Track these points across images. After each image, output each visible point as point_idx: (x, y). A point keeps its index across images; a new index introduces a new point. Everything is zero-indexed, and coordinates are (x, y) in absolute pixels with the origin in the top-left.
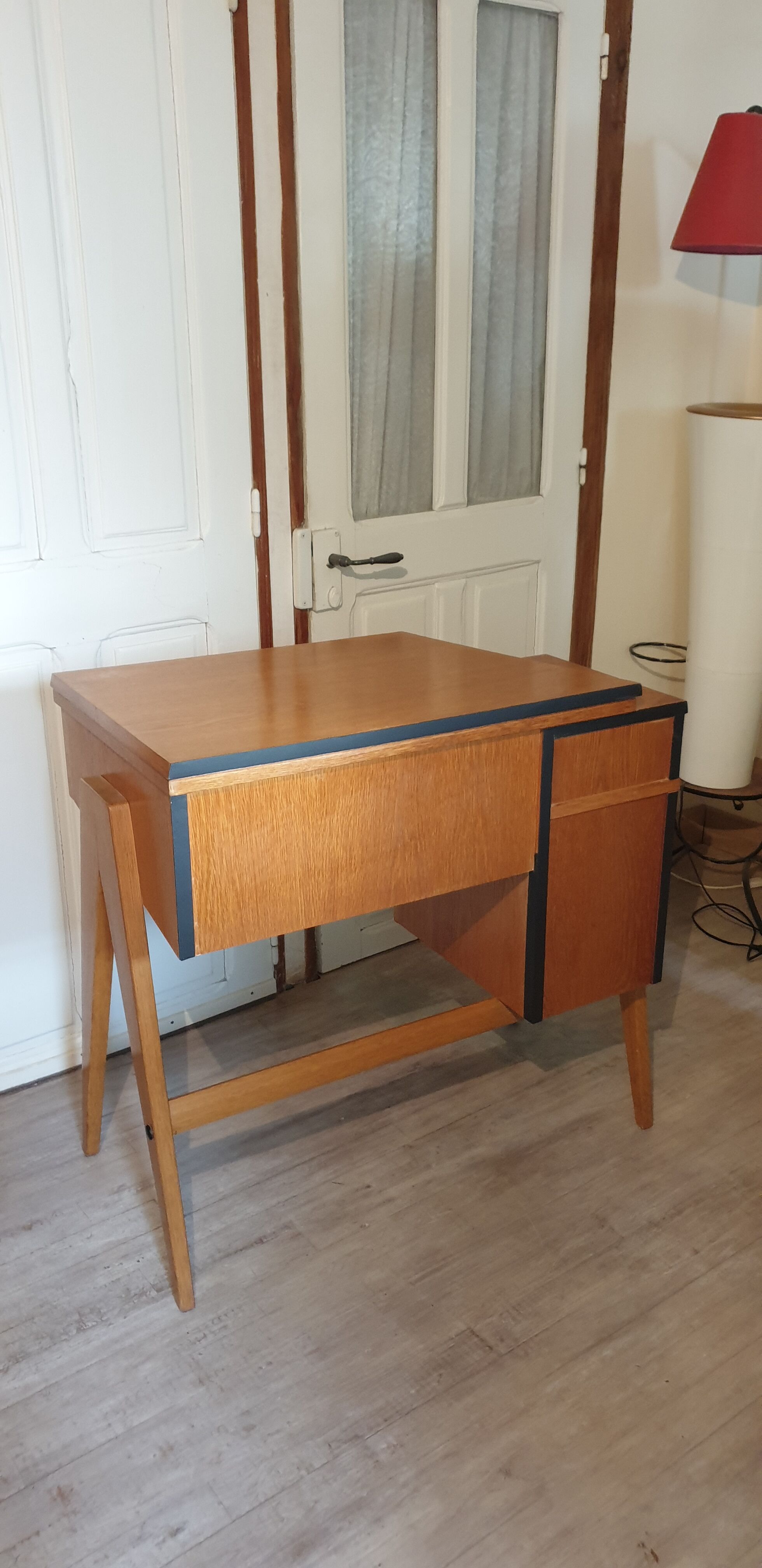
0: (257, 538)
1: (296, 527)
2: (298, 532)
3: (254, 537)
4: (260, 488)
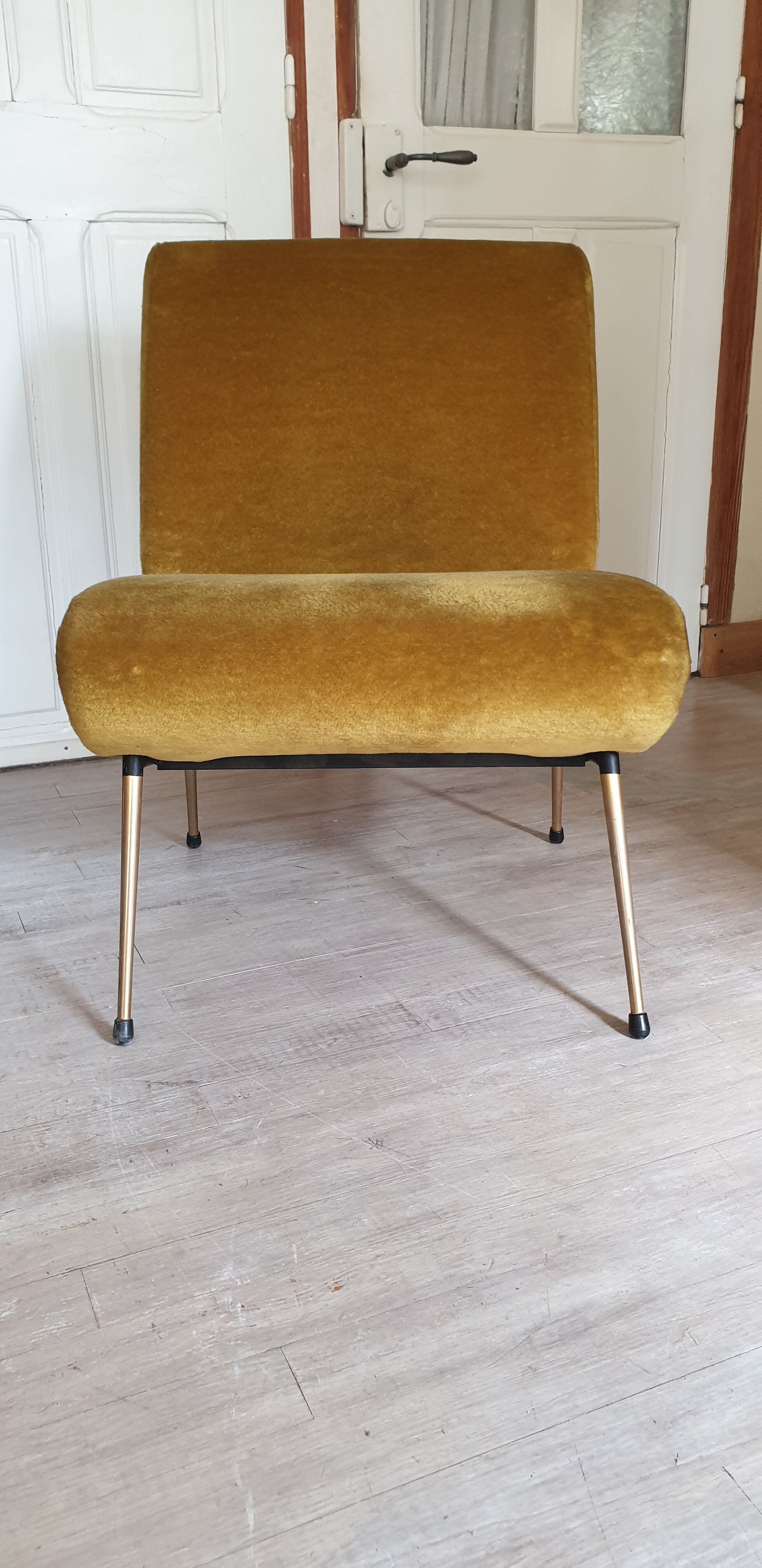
0: (292, 120)
1: (345, 118)
2: (347, 122)
3: (289, 119)
4: (297, 56)
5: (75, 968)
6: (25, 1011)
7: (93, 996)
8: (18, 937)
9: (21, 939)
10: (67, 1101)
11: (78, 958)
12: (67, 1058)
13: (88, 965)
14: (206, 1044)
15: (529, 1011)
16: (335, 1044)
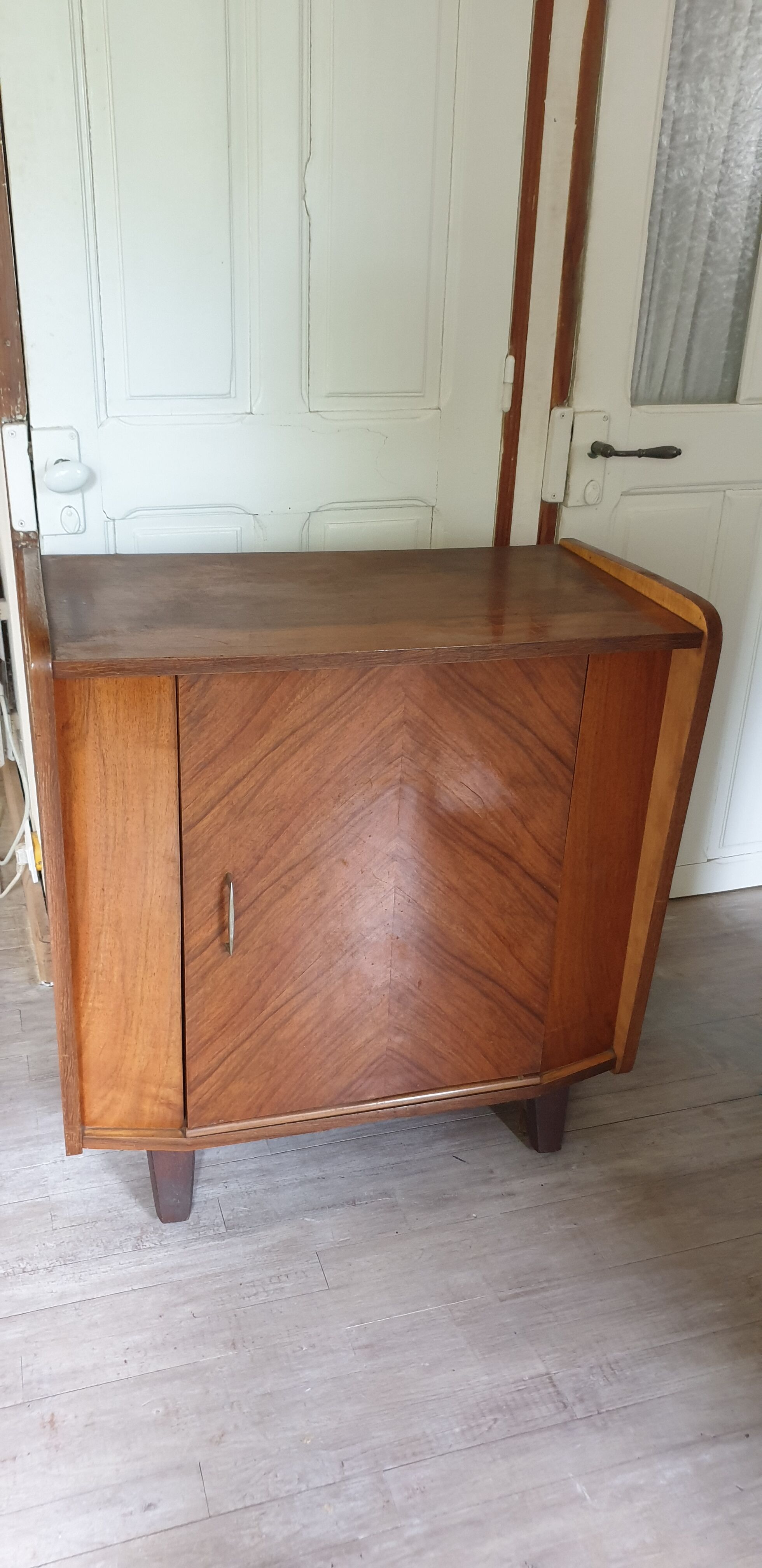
0: (506, 413)
1: (557, 405)
2: (558, 411)
3: (503, 413)
4: (518, 355)
5: (271, 1287)
6: (234, 1345)
7: (288, 1330)
8: (221, 1237)
9: (224, 1240)
10: (276, 1476)
11: (271, 1273)
12: (273, 1416)
13: (283, 1285)
14: (386, 1412)
15: (662, 1400)
16: (495, 1426)
